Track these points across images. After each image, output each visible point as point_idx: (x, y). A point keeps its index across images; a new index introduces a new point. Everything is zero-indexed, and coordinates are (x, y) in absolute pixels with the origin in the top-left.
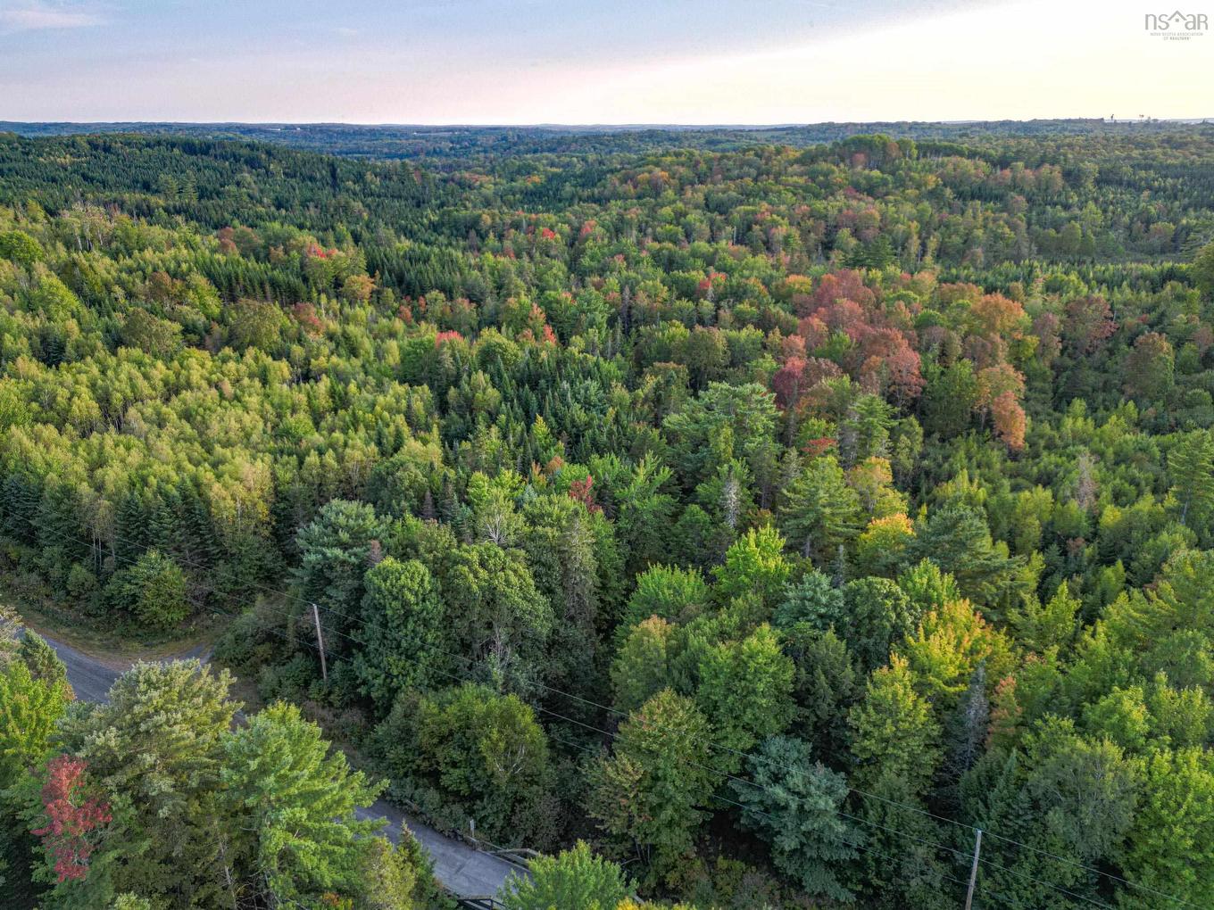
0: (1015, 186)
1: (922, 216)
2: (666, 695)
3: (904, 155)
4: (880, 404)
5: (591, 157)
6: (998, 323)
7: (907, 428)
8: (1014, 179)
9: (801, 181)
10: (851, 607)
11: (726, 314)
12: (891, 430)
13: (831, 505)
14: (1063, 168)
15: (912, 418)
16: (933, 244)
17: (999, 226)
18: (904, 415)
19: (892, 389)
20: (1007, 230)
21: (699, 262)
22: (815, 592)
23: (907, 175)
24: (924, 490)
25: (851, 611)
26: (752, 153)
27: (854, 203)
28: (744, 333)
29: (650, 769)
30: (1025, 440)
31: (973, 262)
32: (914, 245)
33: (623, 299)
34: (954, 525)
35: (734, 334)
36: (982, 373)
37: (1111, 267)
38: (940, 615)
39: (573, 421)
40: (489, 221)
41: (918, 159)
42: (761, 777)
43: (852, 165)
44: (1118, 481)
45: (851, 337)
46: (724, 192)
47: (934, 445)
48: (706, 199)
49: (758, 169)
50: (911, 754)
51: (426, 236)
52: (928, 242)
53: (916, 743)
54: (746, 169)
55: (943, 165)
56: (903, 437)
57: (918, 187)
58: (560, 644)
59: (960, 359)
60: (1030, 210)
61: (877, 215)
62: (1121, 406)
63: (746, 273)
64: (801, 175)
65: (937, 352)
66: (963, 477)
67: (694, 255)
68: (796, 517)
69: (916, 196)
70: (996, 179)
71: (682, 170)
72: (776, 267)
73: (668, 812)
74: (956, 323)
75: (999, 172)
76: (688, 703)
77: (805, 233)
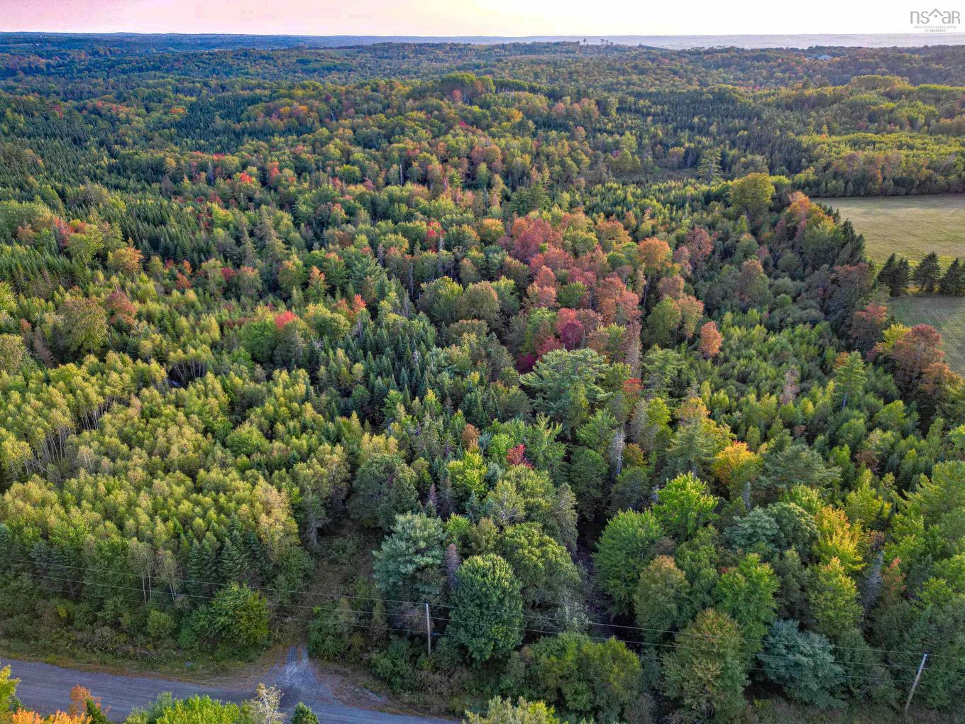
2: (711, 614)
3: (487, 89)
6: (659, 258)
8: (568, 111)
9: (422, 115)
14: (596, 101)
23: (497, 109)
28: (502, 283)
30: (720, 350)
35: (495, 284)
40: (175, 164)
41: (497, 93)
43: (454, 101)
46: (366, 127)
48: (355, 134)
49: (381, 103)
54: (372, 104)
55: (517, 99)
57: (509, 120)
64: (419, 110)
69: (511, 128)
70: (556, 111)
71: (316, 103)
75: (555, 104)
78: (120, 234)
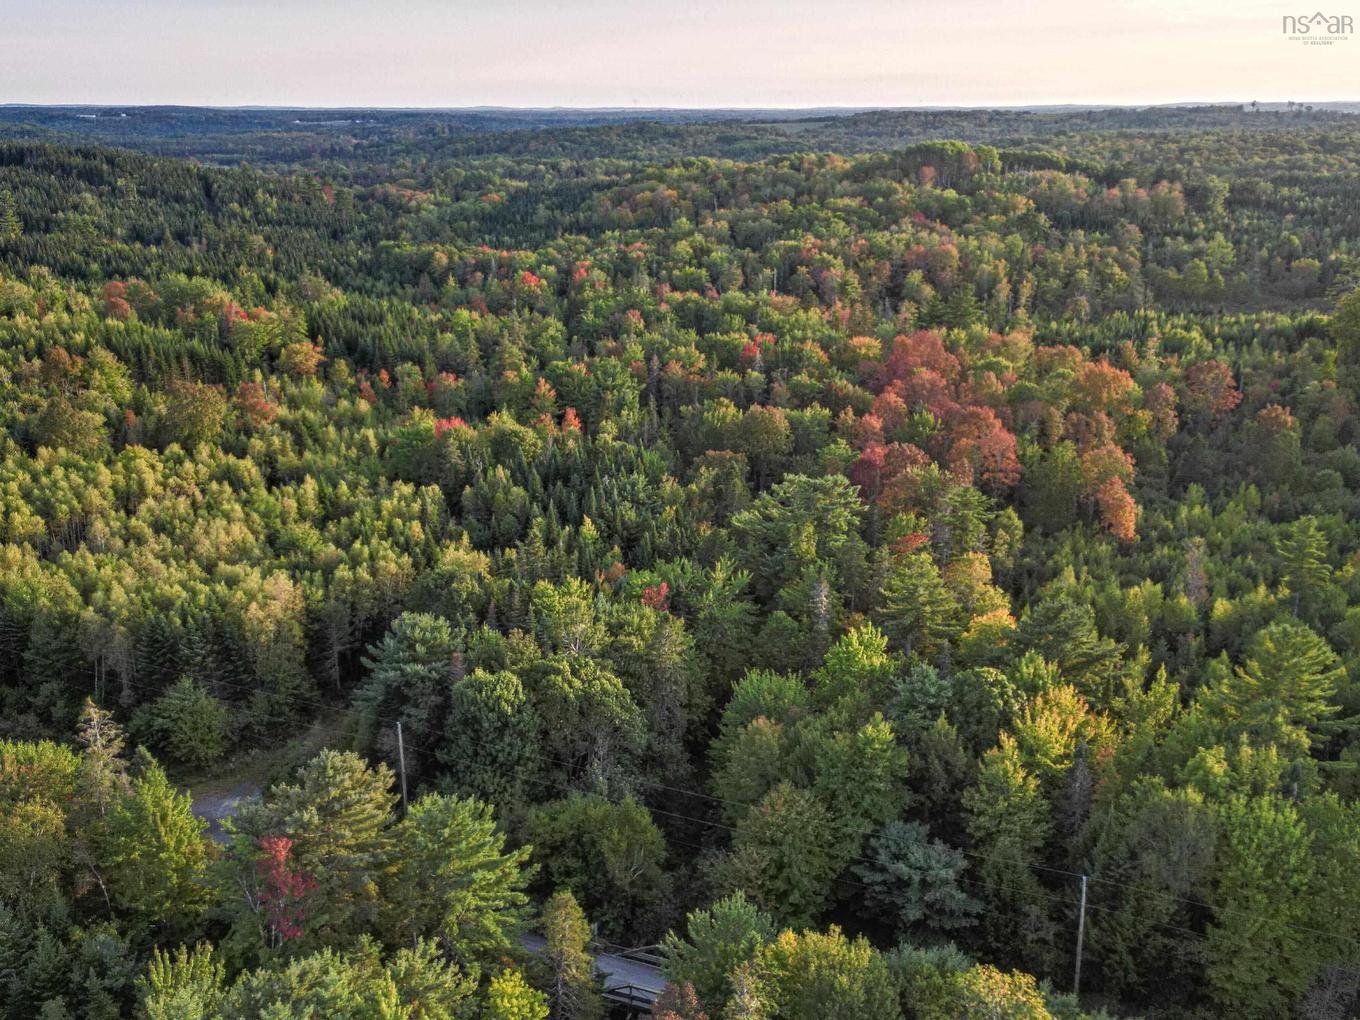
0: (1127, 209)
1: (1011, 252)
2: (785, 787)
3: (985, 167)
4: (975, 495)
5: (565, 164)
6: (1105, 395)
7: (1005, 521)
8: (1124, 200)
9: (854, 203)
10: (959, 696)
11: (780, 388)
12: (988, 523)
13: (931, 603)
14: (1185, 186)
15: (1010, 511)
16: (1026, 290)
17: (1107, 265)
18: (1000, 507)
19: (985, 476)
20: (1117, 270)
21: (737, 320)
22: (923, 683)
23: (990, 196)
24: (1026, 590)
25: (960, 701)
26: (787, 163)
27: (924, 234)
28: (808, 412)
29: (775, 856)
30: (1138, 531)
31: (1077, 313)
32: (1004, 291)
33: (650, 370)
34: (1056, 616)
35: (795, 413)
36: (1086, 456)
37: (1243, 318)
38: (1046, 702)
39: (623, 523)
40: (445, 260)
41: (1003, 172)
42: (883, 858)
43: (919, 183)
44: (1233, 574)
45: (936, 418)
46: (755, 220)
47: (1037, 541)
48: (731, 228)
49: (796, 186)
50: (1023, 827)
51: (358, 282)
52: (1019, 286)
53: (1028, 817)
54: (780, 186)
55: (1035, 182)
56: (1001, 532)
57: (1005, 212)
58: (654, 759)
59: (1062, 439)
60: (1146, 242)
61: (955, 252)
62: (1242, 491)
63: (799, 333)
64: (853, 195)
65: (1036, 432)
66: (1069, 573)
67: (729, 308)
68: (893, 617)
69: (1004, 225)
70: (1102, 201)
71: (694, 187)
72: (834, 324)
73: (795, 897)
74: (1056, 396)
75: (1105, 190)
76: (807, 793)
77: (865, 277)
78: (303, 327)
